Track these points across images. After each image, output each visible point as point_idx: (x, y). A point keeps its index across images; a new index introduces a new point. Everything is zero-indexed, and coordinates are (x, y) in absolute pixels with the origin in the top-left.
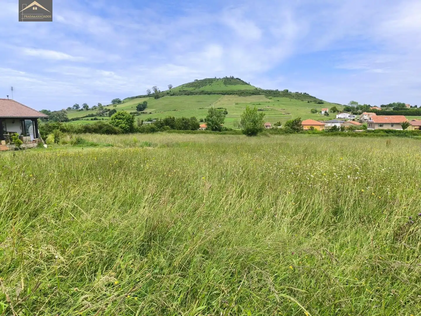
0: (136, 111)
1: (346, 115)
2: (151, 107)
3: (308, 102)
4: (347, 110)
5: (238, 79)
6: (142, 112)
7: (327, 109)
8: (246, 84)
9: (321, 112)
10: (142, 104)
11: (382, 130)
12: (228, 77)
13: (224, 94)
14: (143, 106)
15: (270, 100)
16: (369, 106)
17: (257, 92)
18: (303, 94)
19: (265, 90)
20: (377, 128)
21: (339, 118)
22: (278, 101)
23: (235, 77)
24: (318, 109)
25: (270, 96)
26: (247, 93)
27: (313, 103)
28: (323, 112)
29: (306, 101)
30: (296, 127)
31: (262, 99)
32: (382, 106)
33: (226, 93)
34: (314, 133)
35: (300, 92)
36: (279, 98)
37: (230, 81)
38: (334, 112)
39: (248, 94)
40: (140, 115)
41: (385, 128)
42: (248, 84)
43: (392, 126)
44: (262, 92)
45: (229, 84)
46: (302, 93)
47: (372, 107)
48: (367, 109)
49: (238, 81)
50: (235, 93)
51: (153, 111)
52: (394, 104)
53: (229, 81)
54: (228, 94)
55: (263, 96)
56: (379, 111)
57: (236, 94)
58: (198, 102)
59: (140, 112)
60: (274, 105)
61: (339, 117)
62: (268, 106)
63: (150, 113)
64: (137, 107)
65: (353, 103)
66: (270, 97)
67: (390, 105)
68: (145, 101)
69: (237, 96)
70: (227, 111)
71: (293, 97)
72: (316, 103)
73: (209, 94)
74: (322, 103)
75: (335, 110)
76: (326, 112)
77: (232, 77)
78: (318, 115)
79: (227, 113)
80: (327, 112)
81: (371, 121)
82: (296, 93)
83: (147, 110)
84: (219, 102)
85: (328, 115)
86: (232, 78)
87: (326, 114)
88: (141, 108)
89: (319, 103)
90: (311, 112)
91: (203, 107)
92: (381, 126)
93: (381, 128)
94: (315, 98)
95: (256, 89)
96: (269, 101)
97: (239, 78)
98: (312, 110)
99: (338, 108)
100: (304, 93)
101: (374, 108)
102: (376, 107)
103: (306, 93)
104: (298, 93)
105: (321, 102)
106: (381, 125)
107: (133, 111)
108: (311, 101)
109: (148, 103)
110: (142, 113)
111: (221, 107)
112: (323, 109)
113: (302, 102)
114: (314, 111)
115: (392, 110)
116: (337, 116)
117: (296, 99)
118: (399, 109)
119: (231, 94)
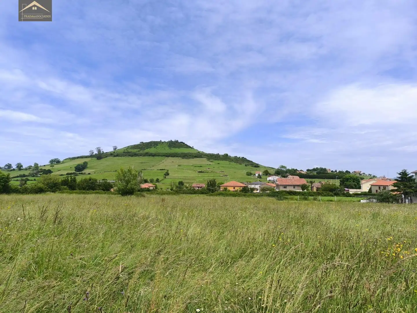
0: (75, 171)
1: (276, 178)
2: (91, 168)
3: (246, 166)
4: (278, 173)
5: (182, 142)
6: (81, 172)
7: (260, 172)
8: (190, 147)
9: (255, 175)
10: (81, 165)
11: (285, 191)
12: (172, 140)
13: (168, 157)
14: (82, 167)
15: (211, 163)
16: (296, 170)
17: (199, 155)
18: (241, 158)
19: (207, 154)
20: (282, 189)
21: (269, 180)
22: (219, 164)
23: (180, 141)
24: (252, 172)
25: (211, 159)
26: (190, 156)
27: (250, 167)
28: (257, 175)
29: (244, 164)
31: (204, 161)
32: (308, 170)
33: (170, 155)
35: (238, 156)
36: (220, 161)
37: (175, 144)
38: (267, 175)
39: (191, 157)
40: (78, 175)
41: (288, 189)
42: (192, 148)
43: (294, 188)
44: (204, 156)
45: (174, 147)
46: (240, 157)
47: (299, 171)
48: (293, 172)
49: (182, 145)
50: (179, 155)
51: (92, 172)
52: (317, 168)
53: (172, 144)
54: (172, 156)
55: (205, 159)
56: (303, 174)
57: (180, 156)
58: (142, 163)
59: (78, 173)
60: (214, 167)
62: (209, 169)
63: (89, 174)
64: (75, 168)
65: (283, 167)
66: (211, 160)
67: (314, 170)
68: (85, 162)
69: (180, 158)
70: (169, 172)
71: (233, 160)
72: (252, 166)
73: (153, 155)
74: (258, 167)
75: (267, 173)
76: (259, 175)
77: (176, 141)
78: (252, 178)
79: (168, 174)
80: (260, 174)
81: (277, 183)
82: (235, 157)
83: (86, 171)
84: (162, 164)
85: (261, 177)
87: (260, 177)
88: (80, 168)
89: (255, 167)
90: (247, 174)
91: (146, 169)
94: (252, 162)
95: (199, 152)
96: (210, 164)
97: (183, 142)
98: (247, 173)
99: (270, 171)
100: (242, 157)
101: (300, 172)
102: (302, 171)
103: (243, 158)
104: (237, 157)
106: (285, 187)
107: (70, 172)
108: (248, 165)
109: (89, 163)
110: (80, 174)
111: (163, 169)
112: (256, 172)
113: (240, 165)
114: (249, 174)
115: (315, 174)
116: (268, 178)
117: (235, 162)
118: (321, 173)
119: (174, 156)
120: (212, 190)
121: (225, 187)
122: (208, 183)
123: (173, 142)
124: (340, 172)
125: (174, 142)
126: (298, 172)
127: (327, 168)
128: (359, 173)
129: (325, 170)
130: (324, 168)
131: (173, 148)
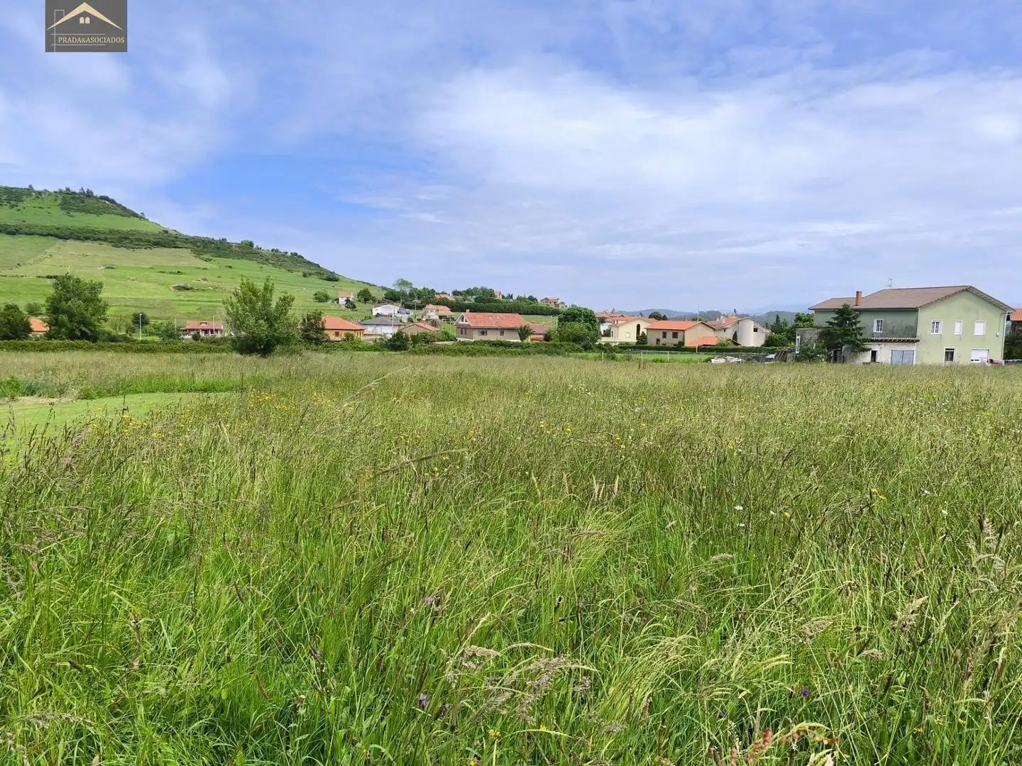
1: (392, 309)
3: (305, 276)
4: (392, 297)
5: (106, 198)
7: (350, 294)
8: (135, 215)
9: (338, 300)
11: (488, 342)
12: (73, 189)
13: (65, 238)
15: (207, 265)
16: (433, 291)
17: (167, 241)
18: (289, 254)
19: (192, 238)
20: (477, 337)
21: (378, 314)
22: (230, 267)
23: (97, 193)
24: (331, 293)
25: (206, 253)
26: (141, 240)
27: (314, 279)
28: (342, 301)
29: (299, 271)
30: (313, 334)
31: (186, 258)
32: (455, 293)
33: (71, 233)
34: (355, 348)
35: (282, 250)
36: (231, 259)
37: (83, 202)
38: (366, 300)
39: (143, 244)
41: (493, 337)
42: (141, 217)
43: (502, 333)
44: (184, 242)
45: (78, 210)
46: (286, 253)
47: (438, 294)
48: (430, 297)
49: (107, 205)
50: (102, 236)
52: (475, 289)
53: (74, 201)
54: (78, 239)
55: (186, 253)
56: (452, 302)
57: (105, 240)
60: (219, 277)
61: (379, 312)
62: (205, 280)
65: (404, 283)
66: (206, 256)
67: (469, 292)
69: (105, 245)
71: (267, 260)
72: (322, 279)
74: (336, 280)
75: (365, 296)
76: (348, 301)
77: (85, 191)
78: (333, 307)
80: (351, 299)
81: (464, 323)
82: (273, 250)
84: (48, 260)
85: (354, 307)
86: (89, 194)
87: (350, 305)
89: (329, 280)
90: (316, 298)
92: (483, 333)
93: (484, 338)
94: (318, 266)
95: (166, 232)
96: (204, 267)
97: (110, 198)
98: (316, 294)
99: (373, 292)
100: (292, 254)
101: (443, 296)
102: (446, 294)
103: (296, 254)
104: (277, 251)
105: (332, 278)
108: (310, 274)
112: (340, 293)
113: (289, 274)
114: (321, 298)
115: (473, 301)
116: (374, 309)
117: (274, 265)
118: (484, 302)
119: (87, 238)
120: (317, 339)
121: (348, 332)
122: (304, 320)
123: (75, 193)
124: (519, 298)
125: (80, 193)
126: (438, 297)
127: (496, 290)
128: (555, 303)
129: (491, 293)
130: (489, 288)
131: (78, 214)
